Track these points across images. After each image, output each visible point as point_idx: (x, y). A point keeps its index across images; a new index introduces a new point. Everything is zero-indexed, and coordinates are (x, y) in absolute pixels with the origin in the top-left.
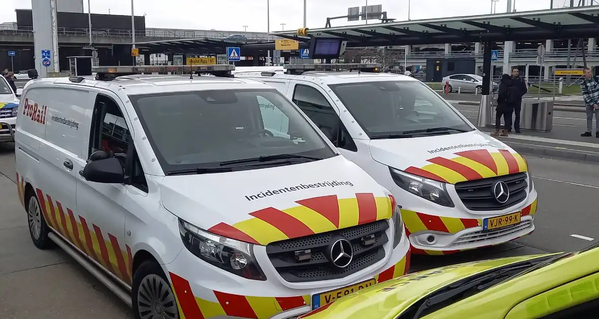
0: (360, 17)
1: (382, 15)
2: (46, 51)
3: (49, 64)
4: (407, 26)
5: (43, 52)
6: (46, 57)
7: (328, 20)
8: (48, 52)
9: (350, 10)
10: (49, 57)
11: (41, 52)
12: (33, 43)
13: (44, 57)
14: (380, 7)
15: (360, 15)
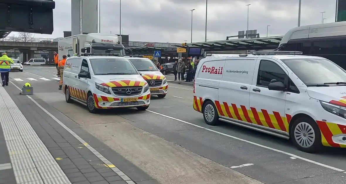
0: (245, 36)
1: (257, 36)
4: (270, 40)
7: (228, 38)
9: (240, 32)
14: (255, 31)
15: (245, 35)
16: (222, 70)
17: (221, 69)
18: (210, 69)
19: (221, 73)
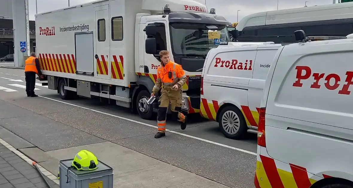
2: (23, 42)
3: (25, 51)
5: (21, 43)
6: (23, 46)
8: (25, 43)
10: (25, 46)
11: (20, 43)
12: (13, 39)
13: (21, 46)
16: (251, 64)
17: (249, 63)
18: (229, 63)
19: (250, 69)
